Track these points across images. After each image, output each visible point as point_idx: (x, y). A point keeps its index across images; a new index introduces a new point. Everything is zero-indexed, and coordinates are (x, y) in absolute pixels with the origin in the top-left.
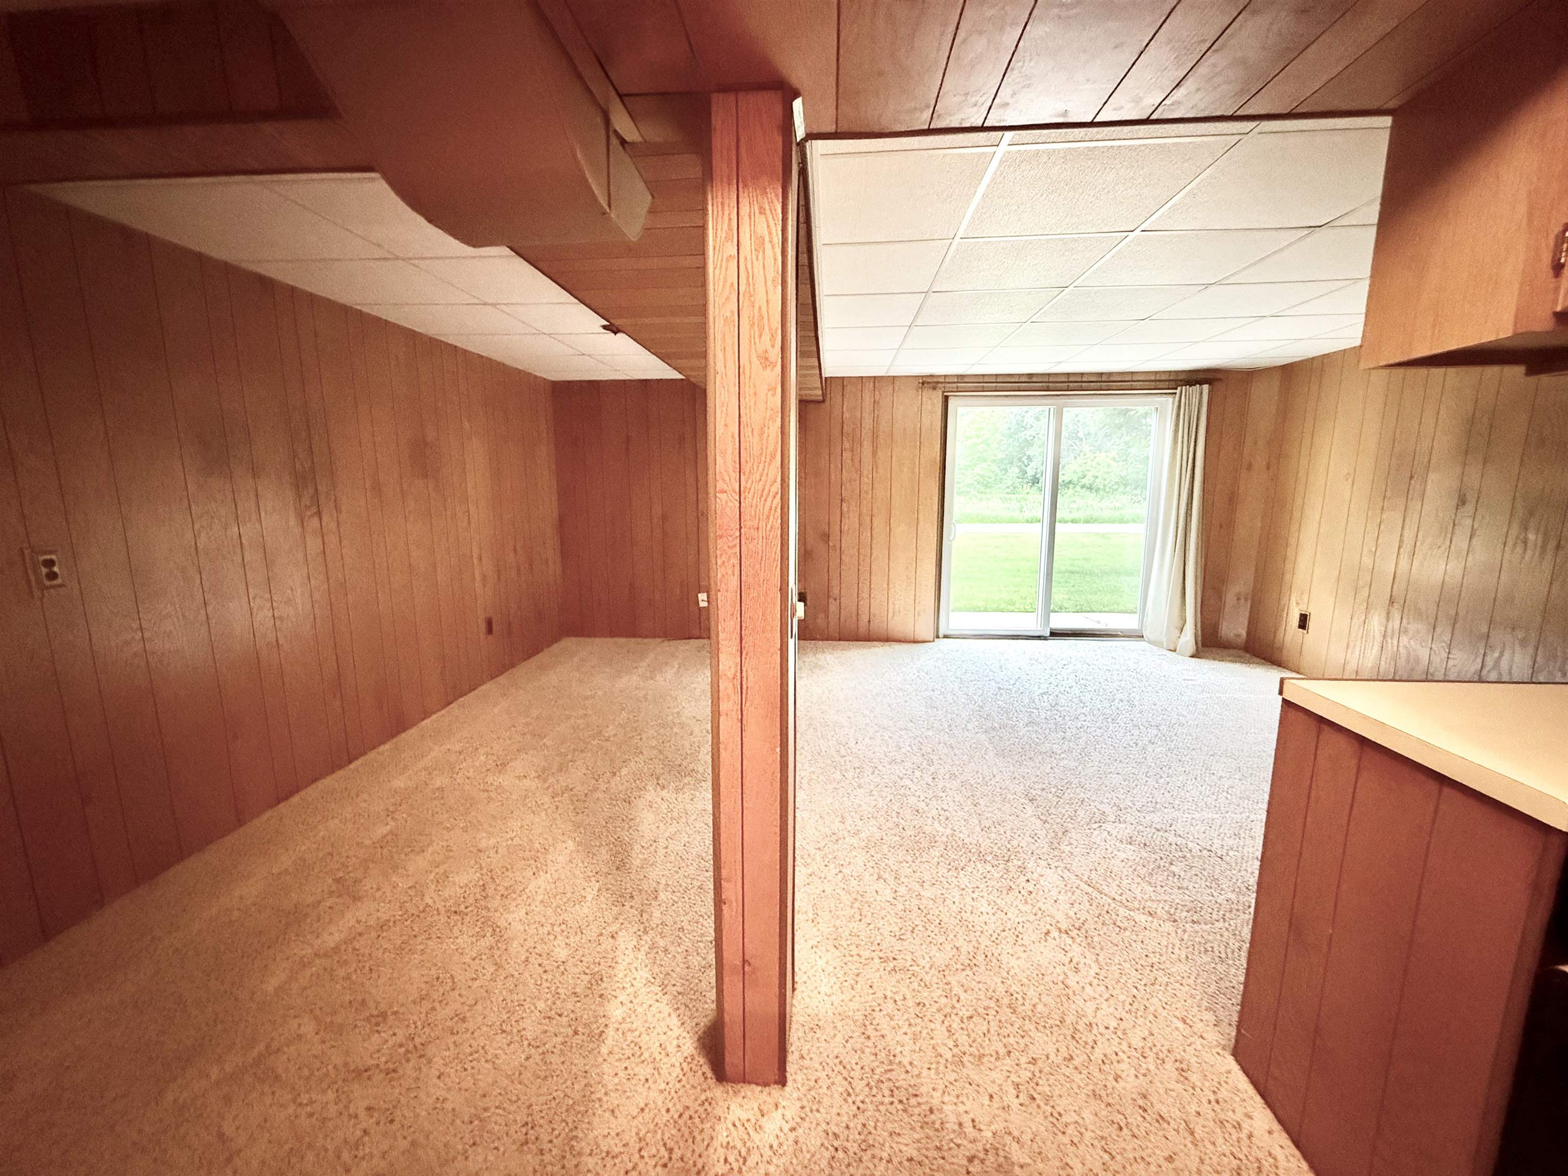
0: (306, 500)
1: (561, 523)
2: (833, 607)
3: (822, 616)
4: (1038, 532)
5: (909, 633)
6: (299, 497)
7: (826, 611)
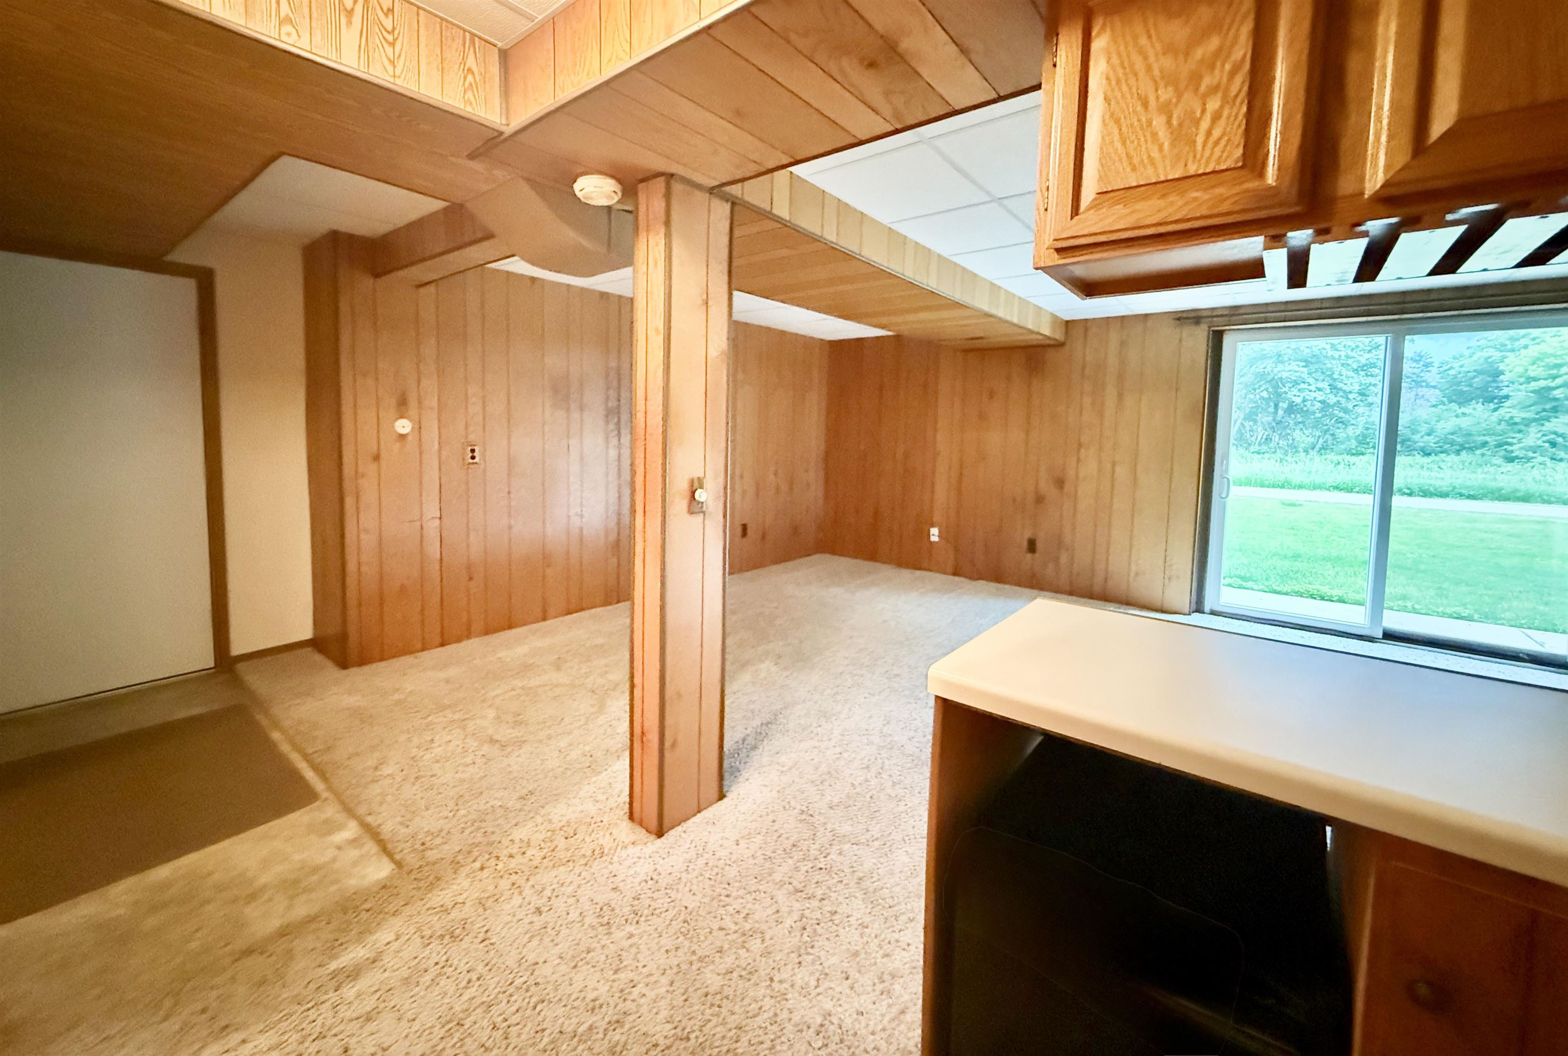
0: (612, 426)
1: (828, 455)
2: (1064, 559)
3: (1051, 566)
4: (1368, 503)
5: (1157, 601)
6: (607, 422)
7: (1057, 560)
